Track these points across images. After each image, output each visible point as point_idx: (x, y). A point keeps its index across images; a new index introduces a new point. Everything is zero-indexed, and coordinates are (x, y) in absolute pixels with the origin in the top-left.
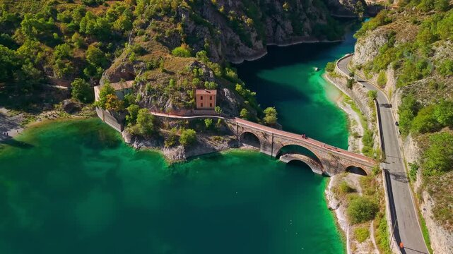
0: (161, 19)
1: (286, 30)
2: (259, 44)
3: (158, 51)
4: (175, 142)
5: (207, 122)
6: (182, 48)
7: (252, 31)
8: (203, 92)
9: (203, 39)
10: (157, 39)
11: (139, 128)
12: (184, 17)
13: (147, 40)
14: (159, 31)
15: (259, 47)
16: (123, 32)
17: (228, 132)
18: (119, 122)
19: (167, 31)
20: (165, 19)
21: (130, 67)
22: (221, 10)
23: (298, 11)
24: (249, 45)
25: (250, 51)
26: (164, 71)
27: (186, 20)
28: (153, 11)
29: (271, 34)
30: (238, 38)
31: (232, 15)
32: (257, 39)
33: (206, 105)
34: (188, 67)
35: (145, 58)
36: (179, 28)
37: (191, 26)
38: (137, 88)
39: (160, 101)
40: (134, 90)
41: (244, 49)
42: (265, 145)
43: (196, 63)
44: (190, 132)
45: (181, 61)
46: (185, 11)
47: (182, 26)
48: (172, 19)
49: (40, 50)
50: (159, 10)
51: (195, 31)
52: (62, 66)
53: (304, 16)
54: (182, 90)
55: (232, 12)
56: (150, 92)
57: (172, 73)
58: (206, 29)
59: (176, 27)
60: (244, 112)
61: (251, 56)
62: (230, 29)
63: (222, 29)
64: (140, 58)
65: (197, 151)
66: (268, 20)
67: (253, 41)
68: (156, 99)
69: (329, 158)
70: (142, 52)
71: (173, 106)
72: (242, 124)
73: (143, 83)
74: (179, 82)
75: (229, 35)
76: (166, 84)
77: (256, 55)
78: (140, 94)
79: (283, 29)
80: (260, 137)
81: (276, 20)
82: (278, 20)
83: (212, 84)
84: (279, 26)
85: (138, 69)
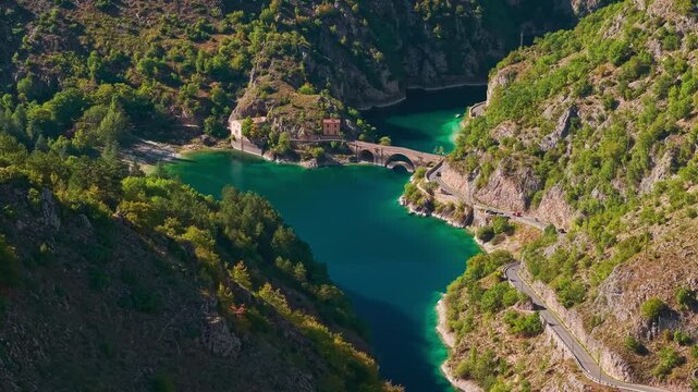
0: (281, 57)
1: (438, 65)
2: (393, 86)
3: (285, 90)
4: (310, 157)
5: (333, 144)
6: (306, 86)
7: (384, 68)
8: (329, 121)
9: (325, 78)
10: (283, 79)
11: (281, 148)
12: (304, 55)
13: (272, 79)
14: (283, 71)
15: (393, 90)
16: (243, 71)
17: (349, 152)
18: (259, 147)
19: (291, 71)
20: (286, 58)
21: (262, 104)
22: (343, 41)
23: (458, 37)
24: (379, 86)
25: (381, 95)
26: (294, 106)
27: (307, 58)
28: (272, 49)
29: (416, 73)
30: (363, 78)
31: (356, 47)
32: (390, 79)
33: (332, 132)
34: (315, 102)
35: (274, 95)
36: (302, 67)
37: (313, 65)
38: (272, 121)
39: (293, 130)
40: (269, 123)
41: (372, 92)
42: (377, 158)
43: (322, 99)
44: (320, 149)
45: (306, 97)
46: (306, 49)
47: (305, 65)
48: (292, 58)
49: (163, 90)
50: (278, 48)
51: (315, 70)
52: (191, 105)
53: (467, 45)
54: (311, 120)
55: (357, 43)
56: (284, 122)
57: (301, 108)
58: (328, 68)
59: (298, 66)
60: (362, 136)
61: (382, 102)
62: (354, 67)
63: (344, 67)
64: (269, 96)
65: (327, 163)
66: (412, 52)
67: (384, 82)
68: (289, 128)
69: (416, 159)
70: (270, 90)
71: (306, 133)
72: (361, 145)
73: (277, 117)
74: (308, 115)
75: (353, 74)
76: (297, 116)
77: (388, 100)
78: (275, 125)
79: (434, 65)
80: (373, 151)
81: (423, 51)
82: (427, 51)
83: (336, 115)
84: (426, 62)
85: (270, 105)
